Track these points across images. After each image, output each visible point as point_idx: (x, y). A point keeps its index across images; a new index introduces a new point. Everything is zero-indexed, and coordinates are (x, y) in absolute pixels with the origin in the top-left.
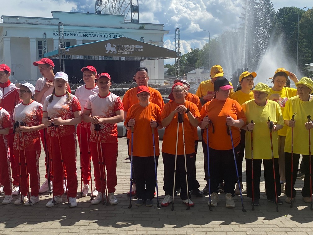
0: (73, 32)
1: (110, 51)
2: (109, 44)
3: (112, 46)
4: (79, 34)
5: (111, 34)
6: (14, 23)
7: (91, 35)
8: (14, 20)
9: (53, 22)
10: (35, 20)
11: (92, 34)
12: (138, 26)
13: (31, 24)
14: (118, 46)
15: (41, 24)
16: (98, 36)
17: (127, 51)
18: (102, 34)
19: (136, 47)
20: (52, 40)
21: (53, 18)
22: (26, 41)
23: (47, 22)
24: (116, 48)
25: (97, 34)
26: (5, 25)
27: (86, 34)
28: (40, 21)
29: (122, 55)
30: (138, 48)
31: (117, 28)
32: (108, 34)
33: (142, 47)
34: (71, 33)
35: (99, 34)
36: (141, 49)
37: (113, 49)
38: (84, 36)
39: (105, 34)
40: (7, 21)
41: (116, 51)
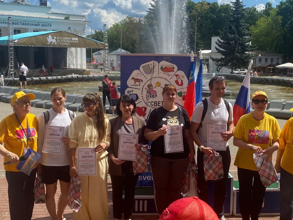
0: (6, 20)
1: (51, 42)
2: (50, 36)
3: (53, 38)
5: (40, 23)
7: (22, 24)
11: (23, 22)
14: (58, 38)
16: (28, 24)
17: (65, 42)
18: (32, 23)
19: (73, 39)
24: (56, 40)
25: (27, 23)
27: (18, 22)
30: (74, 40)
31: (45, 18)
32: (37, 23)
33: (77, 39)
34: (4, 21)
35: (29, 23)
36: (76, 41)
37: (54, 41)
38: (15, 24)
39: (34, 23)
41: (56, 42)
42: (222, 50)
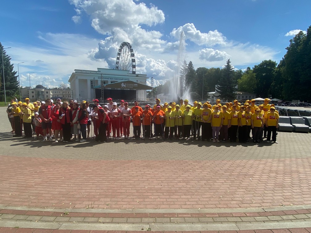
1: (123, 86)
2: (123, 83)
3: (124, 84)
4: (110, 78)
6: (80, 73)
8: (80, 72)
9: (98, 73)
10: (90, 72)
11: (115, 78)
12: (135, 75)
13: (88, 73)
15: (92, 74)
16: (118, 79)
17: (131, 86)
20: (97, 81)
21: (98, 71)
22: (86, 81)
23: (95, 73)
24: (126, 85)
26: (76, 74)
28: (92, 72)
29: (128, 88)
31: (126, 76)
34: (106, 78)
36: (136, 86)
37: (125, 86)
38: (112, 79)
40: (77, 72)
42: (219, 91)
